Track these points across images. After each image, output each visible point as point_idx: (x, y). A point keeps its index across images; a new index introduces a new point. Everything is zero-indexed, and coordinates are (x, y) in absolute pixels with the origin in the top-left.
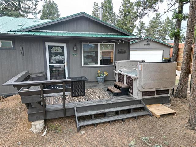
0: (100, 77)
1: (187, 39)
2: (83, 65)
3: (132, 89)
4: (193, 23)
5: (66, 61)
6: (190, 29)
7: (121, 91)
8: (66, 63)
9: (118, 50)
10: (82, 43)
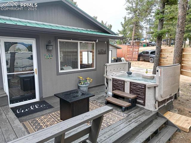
0: (85, 86)
1: (179, 40)
2: (60, 71)
3: (144, 99)
4: (184, 24)
5: (35, 67)
6: (181, 30)
7: (130, 104)
8: (36, 70)
9: (99, 51)
10: (58, 40)
